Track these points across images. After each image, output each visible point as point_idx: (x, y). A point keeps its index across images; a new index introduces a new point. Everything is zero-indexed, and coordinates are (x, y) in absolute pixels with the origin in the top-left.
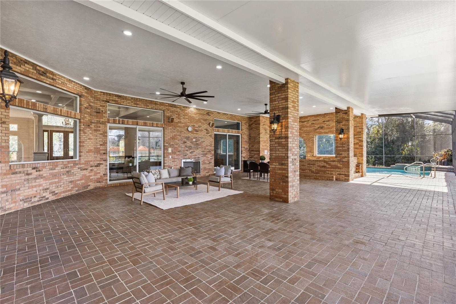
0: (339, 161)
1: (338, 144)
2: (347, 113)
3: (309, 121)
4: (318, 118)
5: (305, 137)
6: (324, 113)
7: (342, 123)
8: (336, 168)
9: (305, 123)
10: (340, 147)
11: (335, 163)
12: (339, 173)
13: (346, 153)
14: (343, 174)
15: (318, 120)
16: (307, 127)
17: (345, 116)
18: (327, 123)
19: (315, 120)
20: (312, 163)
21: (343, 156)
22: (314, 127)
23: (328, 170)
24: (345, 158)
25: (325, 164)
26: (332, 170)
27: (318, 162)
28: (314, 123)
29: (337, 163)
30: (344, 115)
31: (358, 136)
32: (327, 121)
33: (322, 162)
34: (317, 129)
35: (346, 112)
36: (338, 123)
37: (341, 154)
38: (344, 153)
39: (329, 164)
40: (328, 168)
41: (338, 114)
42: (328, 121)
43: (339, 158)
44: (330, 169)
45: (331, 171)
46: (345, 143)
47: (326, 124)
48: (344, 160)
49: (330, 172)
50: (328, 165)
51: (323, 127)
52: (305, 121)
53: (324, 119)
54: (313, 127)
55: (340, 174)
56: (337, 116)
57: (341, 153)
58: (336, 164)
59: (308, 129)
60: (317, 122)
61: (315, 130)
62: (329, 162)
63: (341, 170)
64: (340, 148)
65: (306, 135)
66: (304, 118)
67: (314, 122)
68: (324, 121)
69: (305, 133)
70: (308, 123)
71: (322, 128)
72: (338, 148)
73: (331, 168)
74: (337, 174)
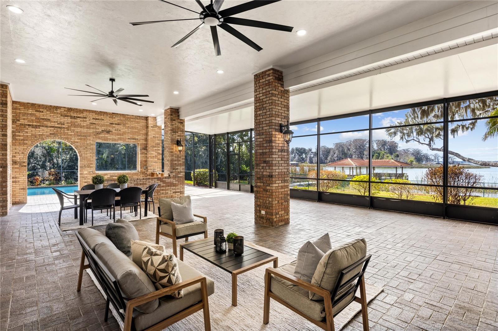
0: (175, 177)
1: (174, 157)
2: (182, 123)
3: (85, 118)
4: (102, 117)
5: (77, 142)
6: (111, 112)
7: (178, 133)
8: (171, 186)
9: (78, 120)
10: (175, 160)
11: (170, 179)
12: (174, 191)
13: (181, 167)
14: (178, 192)
15: (103, 120)
16: (81, 127)
17: (180, 126)
18: (117, 127)
19: (97, 119)
20: (141, 182)
21: (179, 171)
22: (96, 129)
23: (163, 189)
24: (181, 174)
25: (159, 181)
26: (167, 188)
27: (150, 180)
28: (94, 124)
29: (172, 179)
30: (179, 124)
31: (156, 148)
32: (116, 124)
33: (156, 180)
34: (101, 132)
35: (181, 121)
36: (173, 132)
37: (177, 169)
38: (179, 167)
39: (164, 182)
40: (163, 186)
41: (174, 122)
42: (118, 124)
43: (175, 174)
44: (164, 188)
45: (165, 190)
46: (180, 156)
47: (114, 127)
48: (179, 176)
49: (164, 192)
50: (162, 183)
51: (110, 131)
52: (79, 117)
53: (112, 121)
54: (93, 128)
55: (176, 192)
56: (172, 123)
57: (176, 167)
58: (172, 181)
59: (85, 130)
60: (102, 122)
61: (98, 134)
62: (164, 180)
63: (176, 187)
64: (176, 162)
65: (81, 139)
66: (77, 112)
67: (94, 121)
68: (113, 124)
69: (78, 136)
70: (84, 121)
71: (108, 132)
72: (174, 162)
73: (166, 187)
74: (172, 193)
